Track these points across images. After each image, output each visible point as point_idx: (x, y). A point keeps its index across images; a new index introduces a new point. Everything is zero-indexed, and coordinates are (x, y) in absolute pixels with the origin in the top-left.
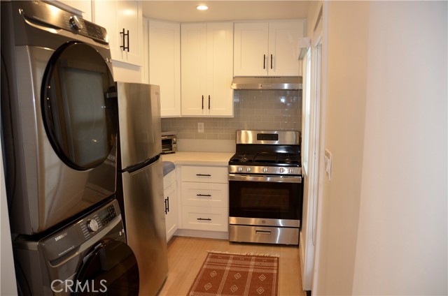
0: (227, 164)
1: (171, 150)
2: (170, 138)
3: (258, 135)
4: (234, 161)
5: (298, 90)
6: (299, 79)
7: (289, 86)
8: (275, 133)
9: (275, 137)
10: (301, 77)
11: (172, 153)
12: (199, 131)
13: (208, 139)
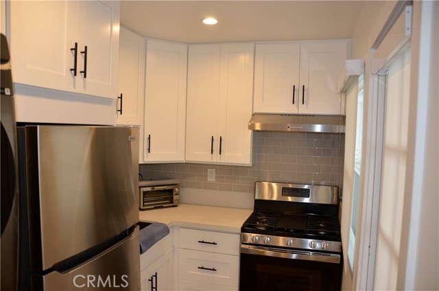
0: (239, 231)
1: (172, 202)
2: (170, 188)
3: (283, 188)
4: (248, 227)
5: (339, 133)
6: (342, 119)
7: (323, 128)
8: (306, 187)
9: (306, 193)
10: (344, 117)
11: (173, 206)
12: (209, 179)
13: (219, 190)
